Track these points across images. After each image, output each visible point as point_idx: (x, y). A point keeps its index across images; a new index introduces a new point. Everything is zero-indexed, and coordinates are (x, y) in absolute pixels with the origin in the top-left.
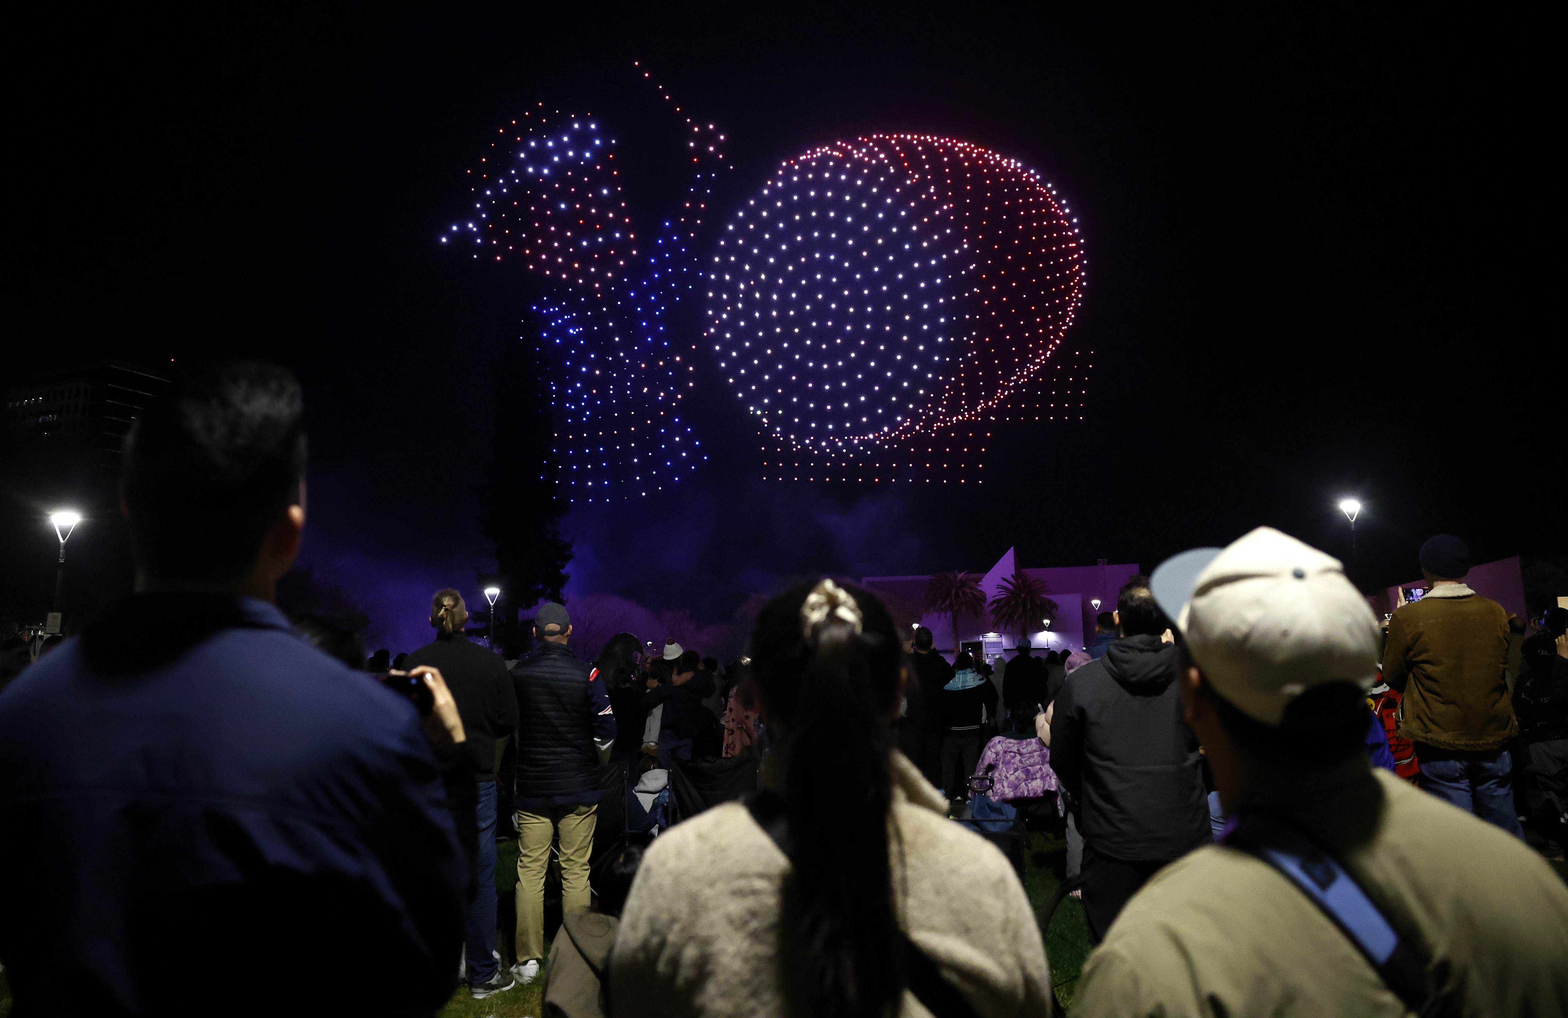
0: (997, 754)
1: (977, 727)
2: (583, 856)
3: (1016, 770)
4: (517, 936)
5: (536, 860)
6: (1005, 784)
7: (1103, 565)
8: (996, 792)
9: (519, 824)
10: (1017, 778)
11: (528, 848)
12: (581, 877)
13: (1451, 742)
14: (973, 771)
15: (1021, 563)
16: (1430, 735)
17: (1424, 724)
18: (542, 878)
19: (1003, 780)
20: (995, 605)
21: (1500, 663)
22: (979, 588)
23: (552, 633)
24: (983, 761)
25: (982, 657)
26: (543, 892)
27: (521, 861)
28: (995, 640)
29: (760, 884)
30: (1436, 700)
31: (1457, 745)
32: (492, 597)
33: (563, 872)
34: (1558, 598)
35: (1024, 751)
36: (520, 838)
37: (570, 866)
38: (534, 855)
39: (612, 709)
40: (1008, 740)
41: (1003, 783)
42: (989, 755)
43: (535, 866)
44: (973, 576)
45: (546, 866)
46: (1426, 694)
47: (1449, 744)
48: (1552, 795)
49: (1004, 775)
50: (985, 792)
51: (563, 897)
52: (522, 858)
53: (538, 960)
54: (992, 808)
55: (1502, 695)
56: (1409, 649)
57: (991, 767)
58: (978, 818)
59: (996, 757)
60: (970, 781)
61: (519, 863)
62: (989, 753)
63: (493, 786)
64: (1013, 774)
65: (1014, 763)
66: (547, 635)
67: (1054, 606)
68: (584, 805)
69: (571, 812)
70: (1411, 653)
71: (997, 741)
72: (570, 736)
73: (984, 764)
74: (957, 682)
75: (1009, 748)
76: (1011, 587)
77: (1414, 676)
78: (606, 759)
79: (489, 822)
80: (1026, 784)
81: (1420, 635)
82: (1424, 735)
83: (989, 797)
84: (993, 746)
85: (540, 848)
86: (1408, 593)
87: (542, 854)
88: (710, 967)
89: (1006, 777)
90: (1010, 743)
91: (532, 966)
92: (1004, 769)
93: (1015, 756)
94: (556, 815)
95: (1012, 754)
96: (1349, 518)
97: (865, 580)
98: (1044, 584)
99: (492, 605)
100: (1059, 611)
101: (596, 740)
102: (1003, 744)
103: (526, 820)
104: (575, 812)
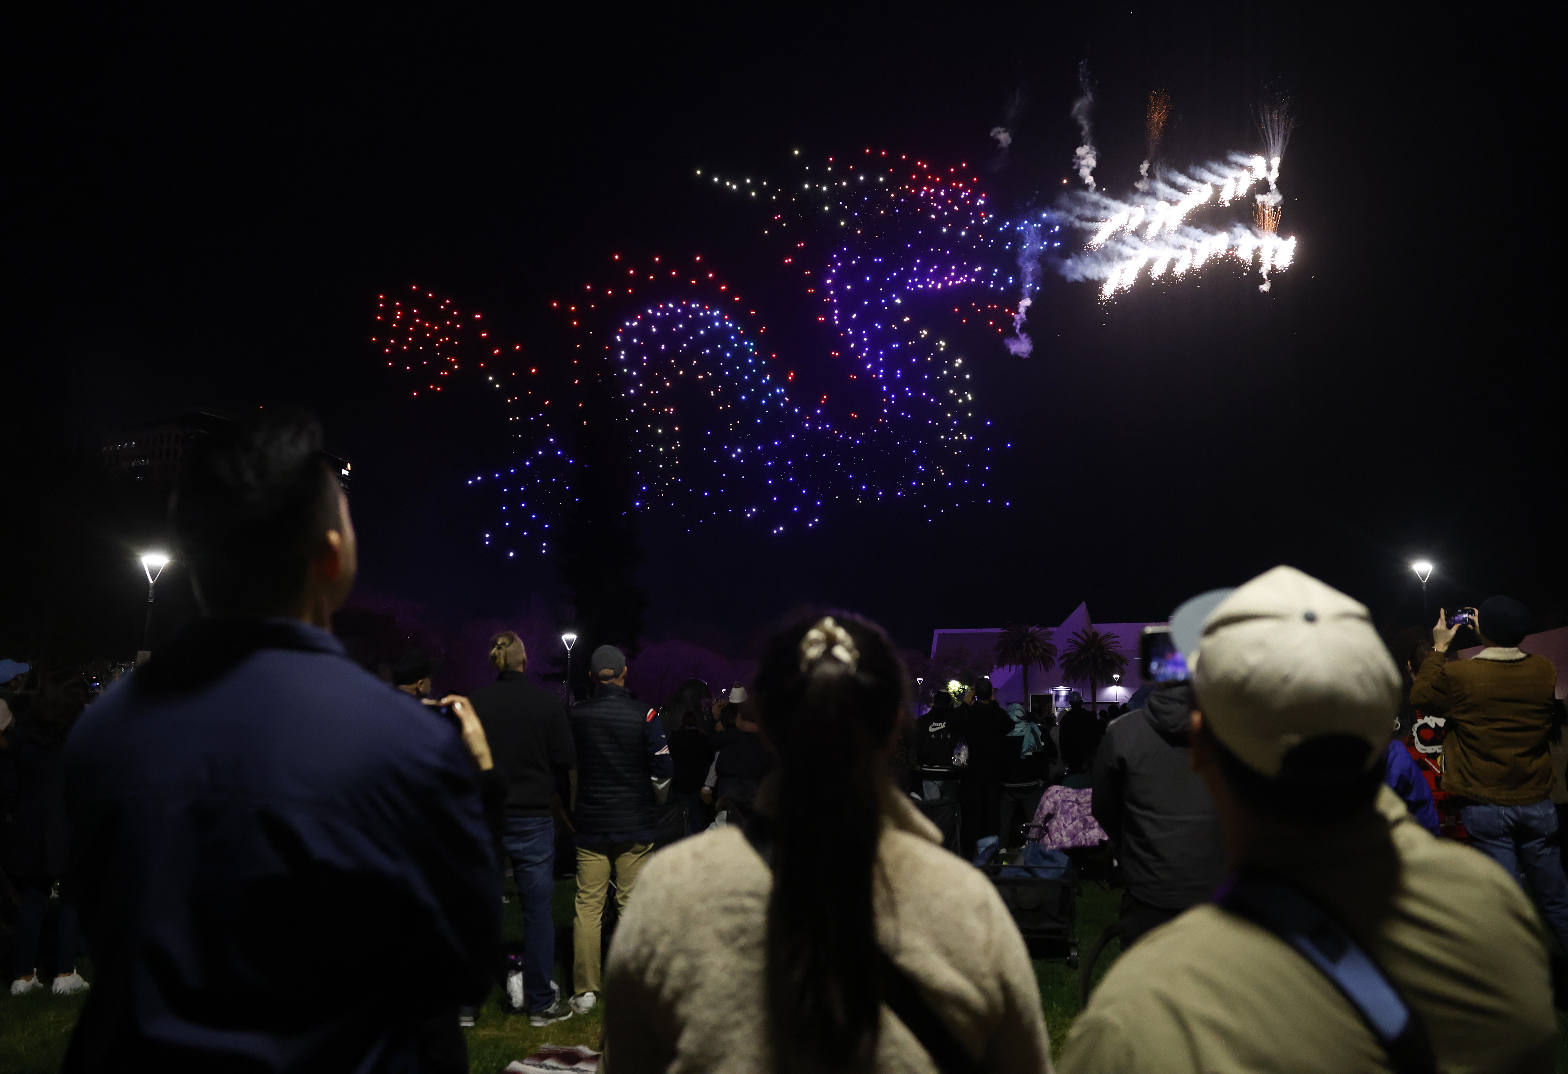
0: (1055, 803)
3: (1074, 819)
4: (575, 969)
5: (593, 896)
6: (1064, 833)
8: (1055, 841)
9: (579, 861)
10: (1075, 827)
11: (586, 884)
13: (1491, 796)
15: (1092, 617)
16: (1470, 789)
17: (1465, 779)
18: (600, 913)
19: (1061, 829)
20: (1065, 658)
22: (1049, 642)
23: (606, 677)
24: (1041, 810)
25: (1051, 709)
26: (600, 927)
27: (579, 897)
29: (750, 902)
30: (1476, 756)
32: (569, 643)
33: (620, 908)
35: (1082, 801)
36: (578, 874)
37: (627, 902)
38: (592, 891)
39: (669, 749)
40: (1066, 790)
41: (1061, 832)
42: (1047, 805)
43: (592, 901)
44: (1044, 630)
45: (603, 902)
46: (1467, 751)
49: (1062, 825)
50: (1041, 839)
52: (580, 894)
53: (595, 993)
54: (1048, 857)
57: (1050, 817)
58: (1031, 865)
59: (1055, 806)
60: (1025, 829)
61: (577, 899)
62: (1047, 803)
63: (549, 821)
64: (1071, 823)
65: (1072, 813)
66: (603, 680)
67: (1124, 660)
68: (641, 843)
69: (627, 850)
71: (1055, 791)
72: (627, 775)
73: (1042, 814)
75: (1067, 798)
76: (1080, 641)
77: (1457, 734)
78: (663, 799)
79: (545, 856)
80: (1084, 834)
82: (1465, 788)
83: (1046, 845)
84: (1051, 796)
85: (597, 885)
87: (599, 891)
88: (697, 979)
89: (1065, 827)
90: (1069, 792)
91: (590, 998)
92: (1063, 818)
93: (1073, 806)
94: (613, 853)
95: (1071, 802)
96: (1420, 578)
97: (937, 632)
98: (1116, 639)
99: (568, 649)
100: (1127, 665)
101: (653, 778)
102: (1061, 792)
103: (582, 857)
104: (631, 850)
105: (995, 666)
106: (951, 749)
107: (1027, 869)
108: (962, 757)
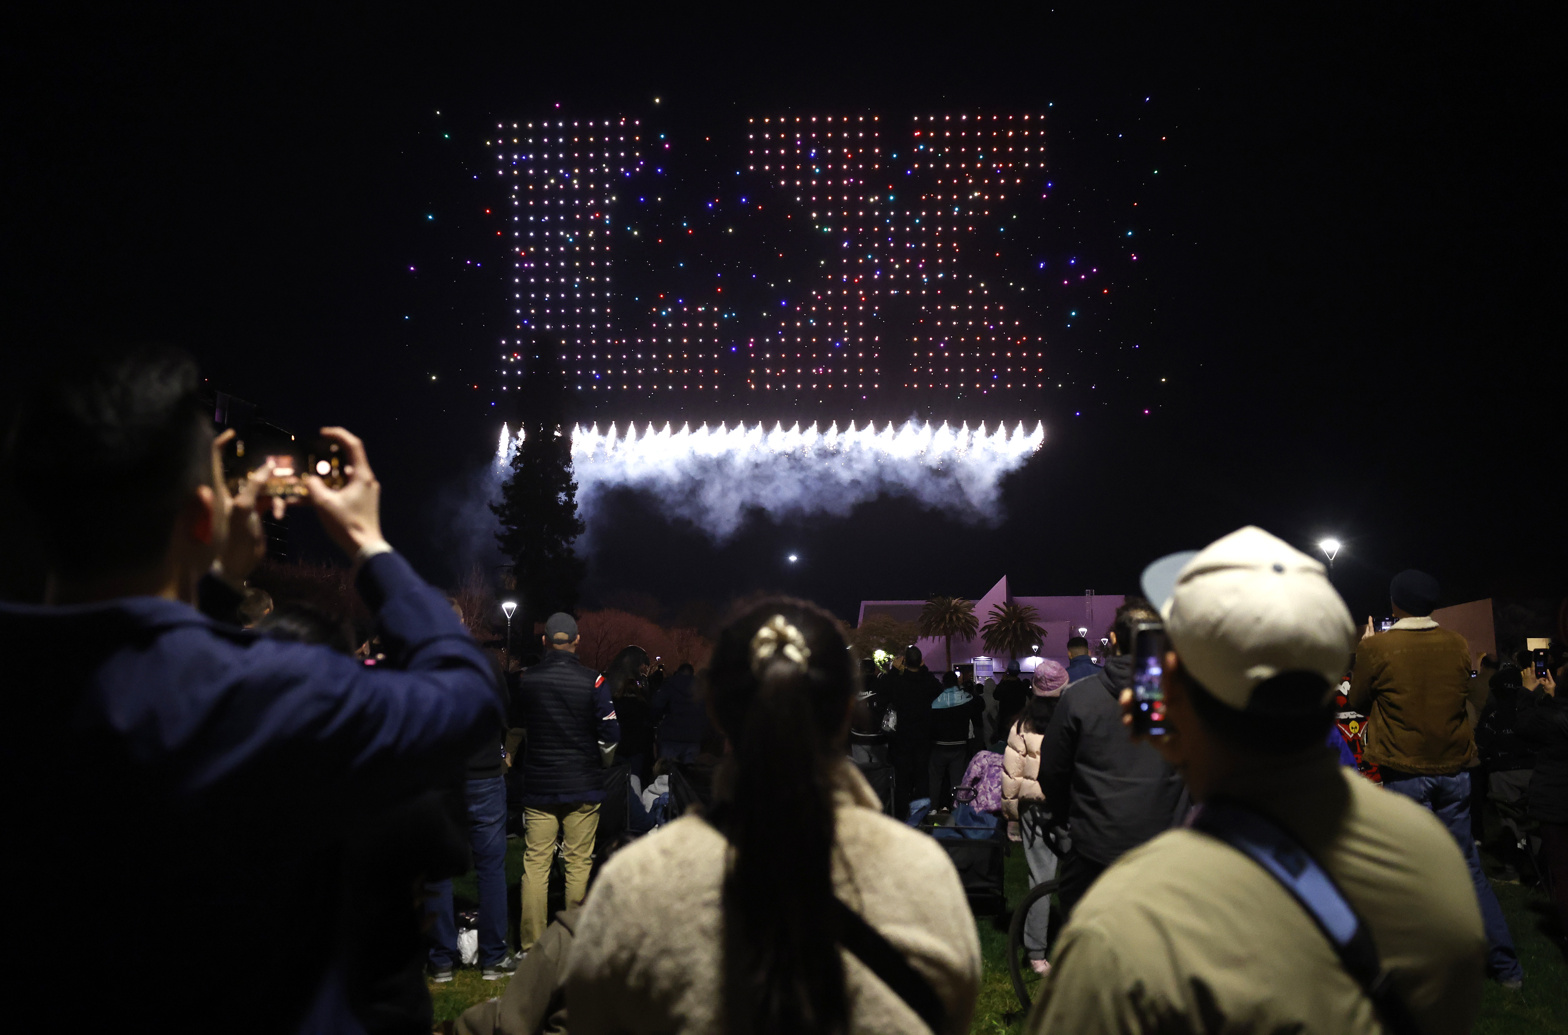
0: (983, 767)
1: (963, 742)
2: (586, 851)
3: (1000, 783)
4: (523, 924)
5: (542, 854)
6: (989, 796)
7: (1091, 595)
8: (981, 804)
9: (526, 820)
10: (1000, 791)
11: (534, 842)
12: (583, 870)
13: (1413, 765)
14: (960, 782)
15: (1013, 590)
16: (1392, 759)
17: (1387, 749)
18: (547, 871)
19: (987, 792)
20: (987, 630)
21: (1462, 692)
22: (971, 614)
23: (561, 642)
24: (969, 774)
25: (973, 679)
26: (548, 884)
27: (527, 855)
28: (987, 663)
30: (1398, 726)
31: (1418, 768)
32: (509, 611)
33: (566, 866)
34: (1528, 639)
36: (527, 833)
37: (573, 860)
38: (541, 849)
39: (616, 715)
40: (993, 755)
41: (987, 794)
42: (975, 769)
43: (541, 859)
44: (967, 603)
45: (551, 859)
46: (1390, 721)
47: (1410, 768)
48: (1511, 823)
49: (988, 787)
50: (969, 802)
51: (567, 890)
52: (529, 853)
54: (975, 817)
55: (1461, 722)
56: (1374, 678)
57: (977, 780)
58: (961, 826)
59: (982, 770)
60: (955, 792)
61: (525, 857)
62: (975, 767)
64: (997, 787)
65: (998, 777)
66: (555, 643)
67: (1042, 632)
68: (587, 802)
69: (575, 809)
70: (1376, 682)
71: (982, 756)
72: (576, 739)
73: (970, 777)
74: (946, 700)
75: (993, 762)
76: (1002, 613)
77: (1379, 704)
78: (610, 761)
79: (498, 817)
81: (1386, 665)
82: (1387, 759)
83: (973, 807)
84: (979, 761)
85: (545, 843)
86: (1377, 626)
87: (546, 849)
89: (990, 789)
90: (995, 757)
92: (989, 782)
93: (999, 770)
94: (561, 812)
95: (997, 768)
96: (1328, 555)
97: (864, 604)
98: (1034, 612)
99: (508, 617)
100: (1046, 636)
101: (600, 742)
102: (988, 757)
103: (532, 816)
104: (579, 810)
105: (920, 637)
106: (879, 715)
107: (958, 830)
108: (891, 722)
